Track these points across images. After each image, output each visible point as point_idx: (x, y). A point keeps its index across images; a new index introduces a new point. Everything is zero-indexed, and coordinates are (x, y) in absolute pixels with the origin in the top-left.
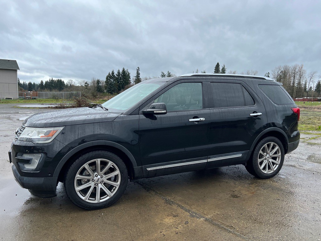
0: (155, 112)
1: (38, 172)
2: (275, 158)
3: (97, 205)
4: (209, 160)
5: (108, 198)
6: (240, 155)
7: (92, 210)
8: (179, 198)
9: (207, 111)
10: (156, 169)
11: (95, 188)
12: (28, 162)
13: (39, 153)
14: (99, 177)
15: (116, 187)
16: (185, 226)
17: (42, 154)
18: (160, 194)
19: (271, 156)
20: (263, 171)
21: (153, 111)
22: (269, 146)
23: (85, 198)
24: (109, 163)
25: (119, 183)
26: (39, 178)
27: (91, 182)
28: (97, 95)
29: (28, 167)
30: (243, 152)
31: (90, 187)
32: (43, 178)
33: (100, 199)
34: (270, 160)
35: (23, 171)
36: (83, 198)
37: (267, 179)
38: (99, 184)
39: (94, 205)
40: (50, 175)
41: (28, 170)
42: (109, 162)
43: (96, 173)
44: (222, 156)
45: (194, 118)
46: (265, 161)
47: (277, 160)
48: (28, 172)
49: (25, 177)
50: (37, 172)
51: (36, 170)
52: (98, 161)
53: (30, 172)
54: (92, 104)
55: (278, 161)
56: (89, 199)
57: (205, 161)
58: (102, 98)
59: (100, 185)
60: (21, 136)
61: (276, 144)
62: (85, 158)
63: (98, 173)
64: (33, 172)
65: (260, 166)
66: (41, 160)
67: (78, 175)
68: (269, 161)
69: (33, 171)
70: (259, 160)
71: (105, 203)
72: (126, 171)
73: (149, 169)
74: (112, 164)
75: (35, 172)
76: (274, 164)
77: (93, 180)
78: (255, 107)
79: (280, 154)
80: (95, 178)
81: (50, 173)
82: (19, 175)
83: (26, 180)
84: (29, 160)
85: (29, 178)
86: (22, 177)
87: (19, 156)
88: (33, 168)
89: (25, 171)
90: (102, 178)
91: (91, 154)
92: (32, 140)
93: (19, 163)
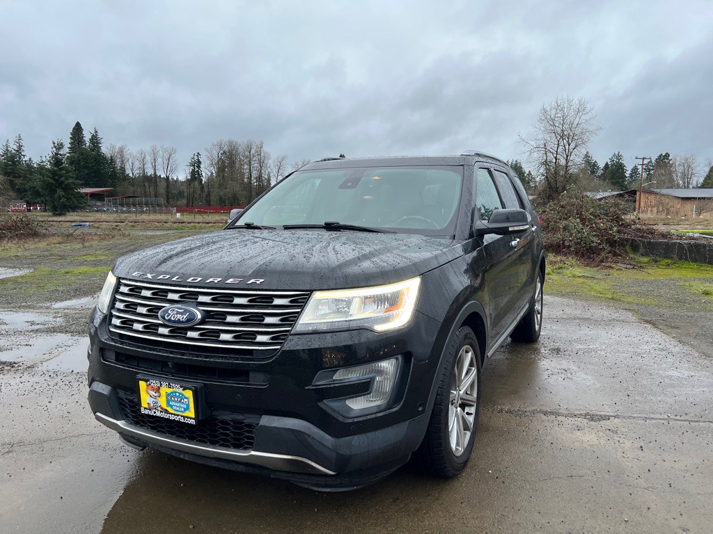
0: (510, 229)
1: (396, 409)
5: (469, 434)
15: (471, 406)
17: (399, 357)
21: (508, 228)
25: (476, 395)
26: (397, 425)
29: (358, 405)
32: (409, 421)
35: (350, 421)
37: (537, 339)
39: (462, 460)
40: (420, 409)
41: (365, 412)
42: (470, 350)
48: (369, 417)
49: (356, 437)
50: (394, 410)
51: (389, 406)
52: (463, 351)
53: (374, 416)
61: (540, 280)
62: (457, 349)
64: (382, 413)
66: (398, 375)
69: (380, 412)
74: (472, 355)
75: (388, 412)
79: (541, 295)
81: (420, 406)
82: (327, 439)
83: (358, 444)
84: (369, 382)
85: (371, 435)
86: (342, 439)
87: (321, 381)
88: (378, 403)
89: (356, 420)
90: (460, 391)
91: (461, 336)
92: (361, 324)
93: (325, 401)
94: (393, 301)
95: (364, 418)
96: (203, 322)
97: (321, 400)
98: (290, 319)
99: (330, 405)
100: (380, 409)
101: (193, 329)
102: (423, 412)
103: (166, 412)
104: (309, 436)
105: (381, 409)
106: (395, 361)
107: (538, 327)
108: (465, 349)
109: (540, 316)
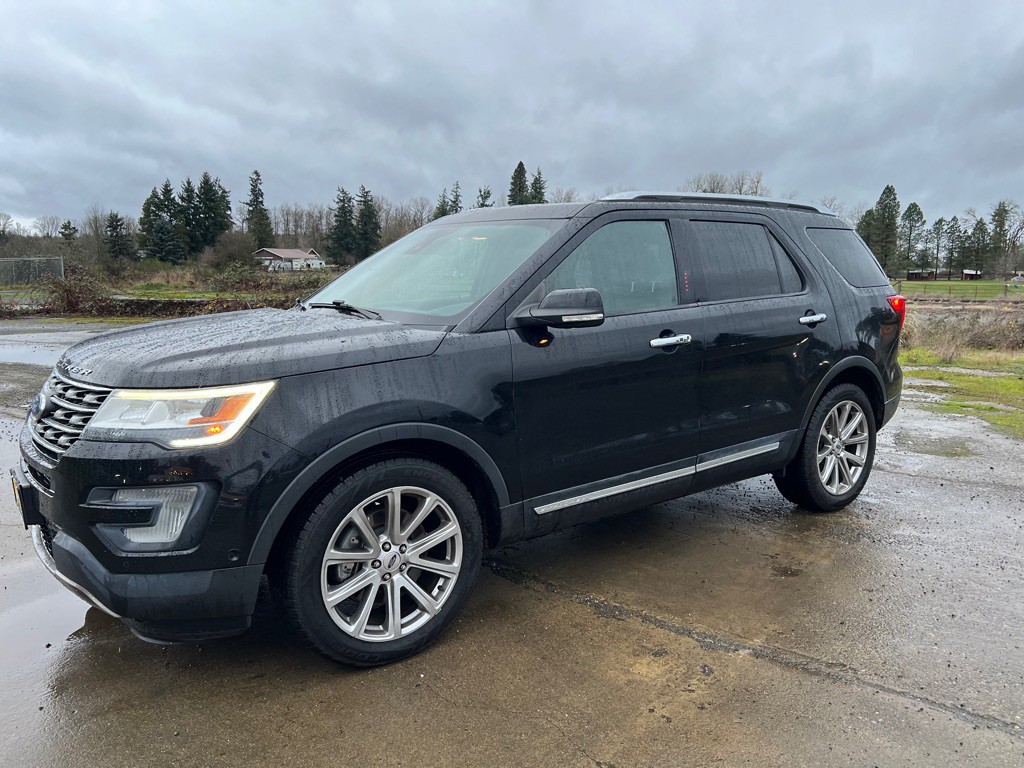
0: (565, 319)
1: (190, 551)
2: (851, 448)
3: (396, 647)
4: (702, 467)
5: (426, 618)
6: (775, 446)
7: (377, 667)
8: (631, 595)
9: (693, 312)
10: (560, 507)
11: (382, 590)
12: (144, 517)
13: (186, 481)
14: (395, 549)
15: (447, 579)
16: (709, 680)
17: (202, 486)
18: (561, 587)
19: (844, 443)
20: (828, 488)
21: (561, 316)
22: (840, 411)
23: (355, 628)
24: (428, 500)
25: (457, 564)
26: (194, 573)
27: (368, 570)
28: (124, 269)
29: (138, 538)
30: (784, 434)
31: (368, 588)
32: (211, 572)
33: (403, 626)
34: (842, 454)
35: (124, 555)
36: (350, 629)
37: (836, 510)
38: (396, 572)
39: (385, 649)
40: (235, 559)
41: (144, 548)
42: (428, 495)
43: (384, 538)
44: (732, 451)
45: (661, 336)
46: (829, 458)
47: (858, 453)
48: (146, 555)
49: (132, 577)
50: (185, 552)
51: (180, 544)
52: (395, 494)
53: (154, 555)
54: (122, 301)
55: (861, 455)
56: (366, 631)
57: (690, 471)
58: (144, 278)
59: (396, 577)
60: (93, 424)
61: (858, 407)
62: (355, 488)
63: (391, 536)
64: (170, 553)
65: (822, 474)
66: (197, 508)
67: (333, 551)
68: (841, 459)
69: (164, 551)
70: (820, 457)
71: (418, 637)
72: (477, 523)
73: (541, 510)
74: (437, 503)
75: (175, 553)
76: (851, 463)
77: (376, 564)
78: (805, 299)
79: (866, 434)
80: (384, 556)
81: (235, 553)
82: (100, 571)
83: (136, 585)
84: (150, 511)
85: (152, 578)
86: (118, 576)
87: (96, 502)
88: (164, 540)
89: (130, 555)
90: (403, 552)
91: (373, 472)
92: (150, 436)
93: (98, 525)
95: (137, 555)
96: (46, 414)
97: (94, 523)
99: (105, 531)
100: (164, 547)
102: (241, 563)
104: (83, 564)
105: (166, 548)
106: (195, 489)
107: (848, 488)
108: (398, 491)
109: (860, 469)
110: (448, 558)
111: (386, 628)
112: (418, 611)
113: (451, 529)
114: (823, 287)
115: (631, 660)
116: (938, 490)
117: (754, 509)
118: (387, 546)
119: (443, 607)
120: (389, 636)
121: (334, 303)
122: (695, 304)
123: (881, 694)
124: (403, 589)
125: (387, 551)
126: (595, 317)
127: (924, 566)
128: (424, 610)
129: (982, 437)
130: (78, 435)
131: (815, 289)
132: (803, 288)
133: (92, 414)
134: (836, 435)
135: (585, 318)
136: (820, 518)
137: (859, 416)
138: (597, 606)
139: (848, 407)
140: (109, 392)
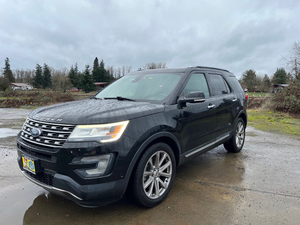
0: (195, 100)
1: (109, 175)
2: (240, 135)
3: (159, 200)
4: (216, 142)
5: (164, 190)
6: (228, 135)
9: (213, 99)
10: (190, 155)
12: (94, 166)
13: (107, 153)
15: (168, 178)
17: (112, 154)
19: (239, 133)
20: (238, 146)
21: (194, 100)
23: (149, 194)
24: (165, 155)
25: (171, 173)
26: (110, 182)
27: (150, 177)
29: (91, 173)
30: (230, 132)
31: (151, 184)
32: (115, 181)
33: (160, 192)
34: (239, 137)
35: (87, 179)
37: (239, 152)
38: (157, 177)
39: (156, 201)
40: (122, 177)
41: (93, 176)
42: (165, 153)
43: (154, 167)
44: (221, 137)
45: (209, 105)
46: (237, 138)
47: (241, 136)
48: (95, 178)
49: (89, 186)
50: (107, 176)
51: (106, 174)
52: (158, 153)
53: (97, 178)
56: (152, 196)
57: (214, 143)
59: (157, 179)
60: (71, 137)
61: (242, 124)
62: (150, 152)
63: (156, 166)
65: (236, 142)
66: (110, 161)
67: (145, 172)
69: (101, 176)
71: (163, 196)
73: (187, 156)
74: (167, 156)
75: (104, 177)
77: (153, 175)
78: (232, 95)
79: (243, 131)
80: (155, 173)
81: (122, 175)
82: (77, 185)
83: (90, 188)
84: (96, 163)
85: (96, 185)
86: (83, 186)
87: (75, 162)
88: (100, 173)
89: (89, 179)
90: (158, 171)
91: (154, 146)
92: (95, 139)
93: (76, 170)
94: (113, 130)
95: (93, 178)
96: (41, 135)
97: (75, 169)
98: (67, 136)
99: (79, 172)
101: (38, 138)
102: (124, 178)
103: (29, 169)
104: (70, 183)
105: (101, 175)
106: (110, 155)
107: (241, 145)
108: (159, 152)
109: (242, 140)
110: (168, 172)
111: (156, 194)
112: (161, 189)
113: (169, 163)
114: (235, 92)
115: (221, 196)
116: (257, 145)
117: (218, 153)
118: (155, 169)
119: (168, 187)
120: (157, 197)
121: (117, 97)
122: (213, 97)
123: (287, 197)
124: (159, 182)
125: (155, 171)
126: (203, 100)
127: (270, 164)
128: (163, 188)
129: (256, 131)
130: (65, 141)
131: (233, 92)
132: (231, 92)
133: (70, 133)
134: (238, 132)
135: (201, 100)
136: (236, 154)
137: (242, 126)
138: (200, 183)
139: (240, 124)
140: (75, 126)
